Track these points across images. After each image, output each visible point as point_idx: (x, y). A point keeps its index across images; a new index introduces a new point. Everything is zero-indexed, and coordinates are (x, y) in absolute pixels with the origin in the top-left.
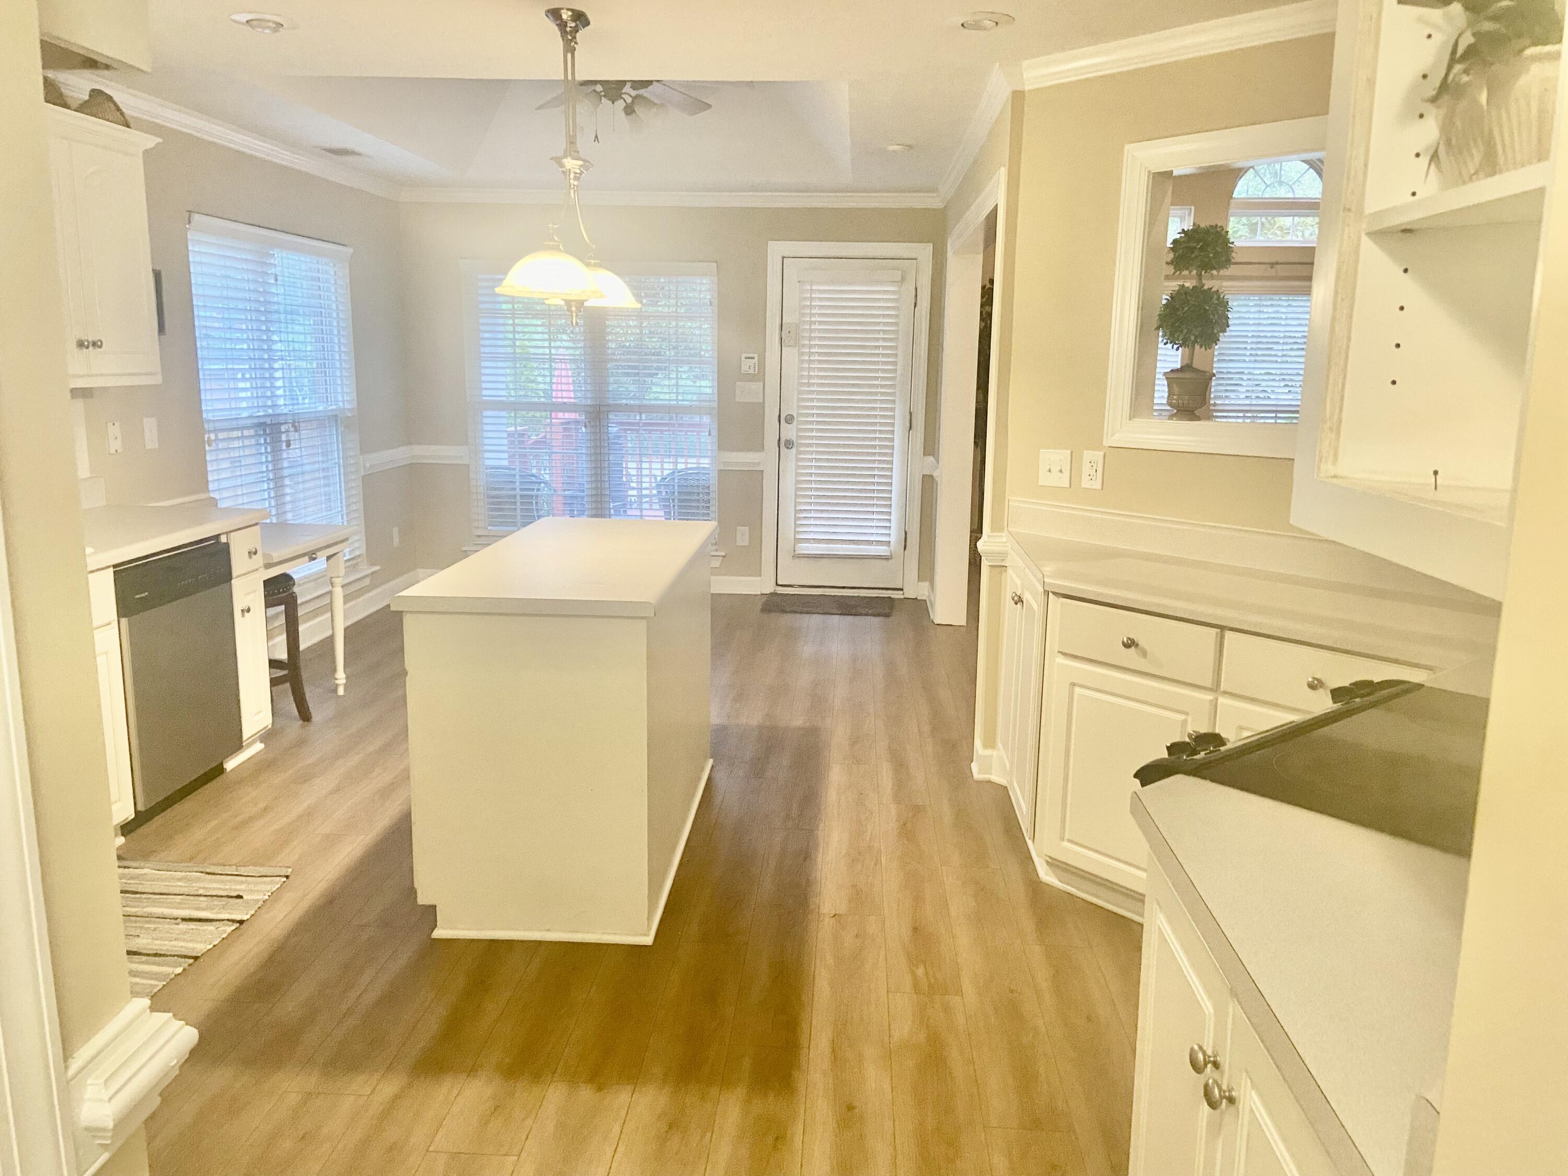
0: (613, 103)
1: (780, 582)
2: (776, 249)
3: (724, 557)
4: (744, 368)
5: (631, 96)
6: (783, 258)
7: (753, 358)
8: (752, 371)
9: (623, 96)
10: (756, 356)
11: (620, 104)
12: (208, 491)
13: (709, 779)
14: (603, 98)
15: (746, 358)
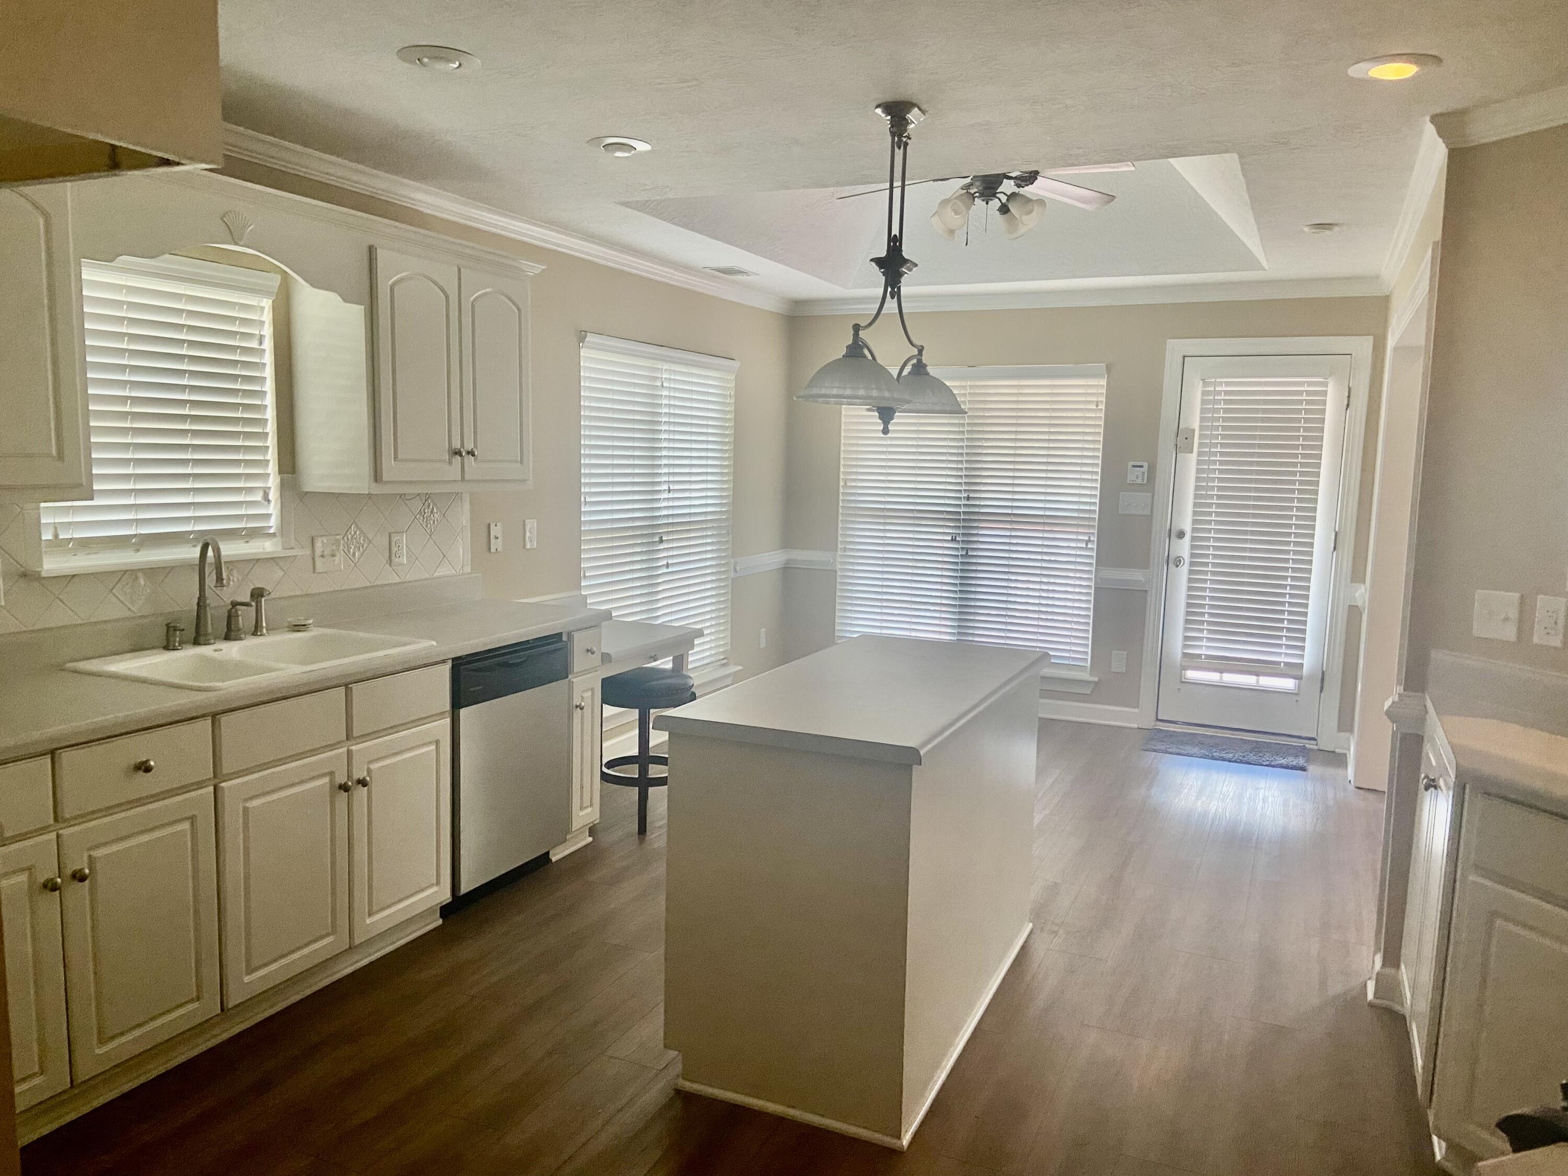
0: (987, 203)
1: (1160, 718)
2: (1175, 347)
3: (1096, 683)
4: (1131, 478)
5: (1006, 195)
6: (1184, 357)
7: (1142, 466)
8: (1139, 481)
9: (997, 195)
10: (1146, 465)
11: (995, 204)
12: (579, 587)
13: (1023, 947)
14: (976, 199)
15: (1134, 466)
